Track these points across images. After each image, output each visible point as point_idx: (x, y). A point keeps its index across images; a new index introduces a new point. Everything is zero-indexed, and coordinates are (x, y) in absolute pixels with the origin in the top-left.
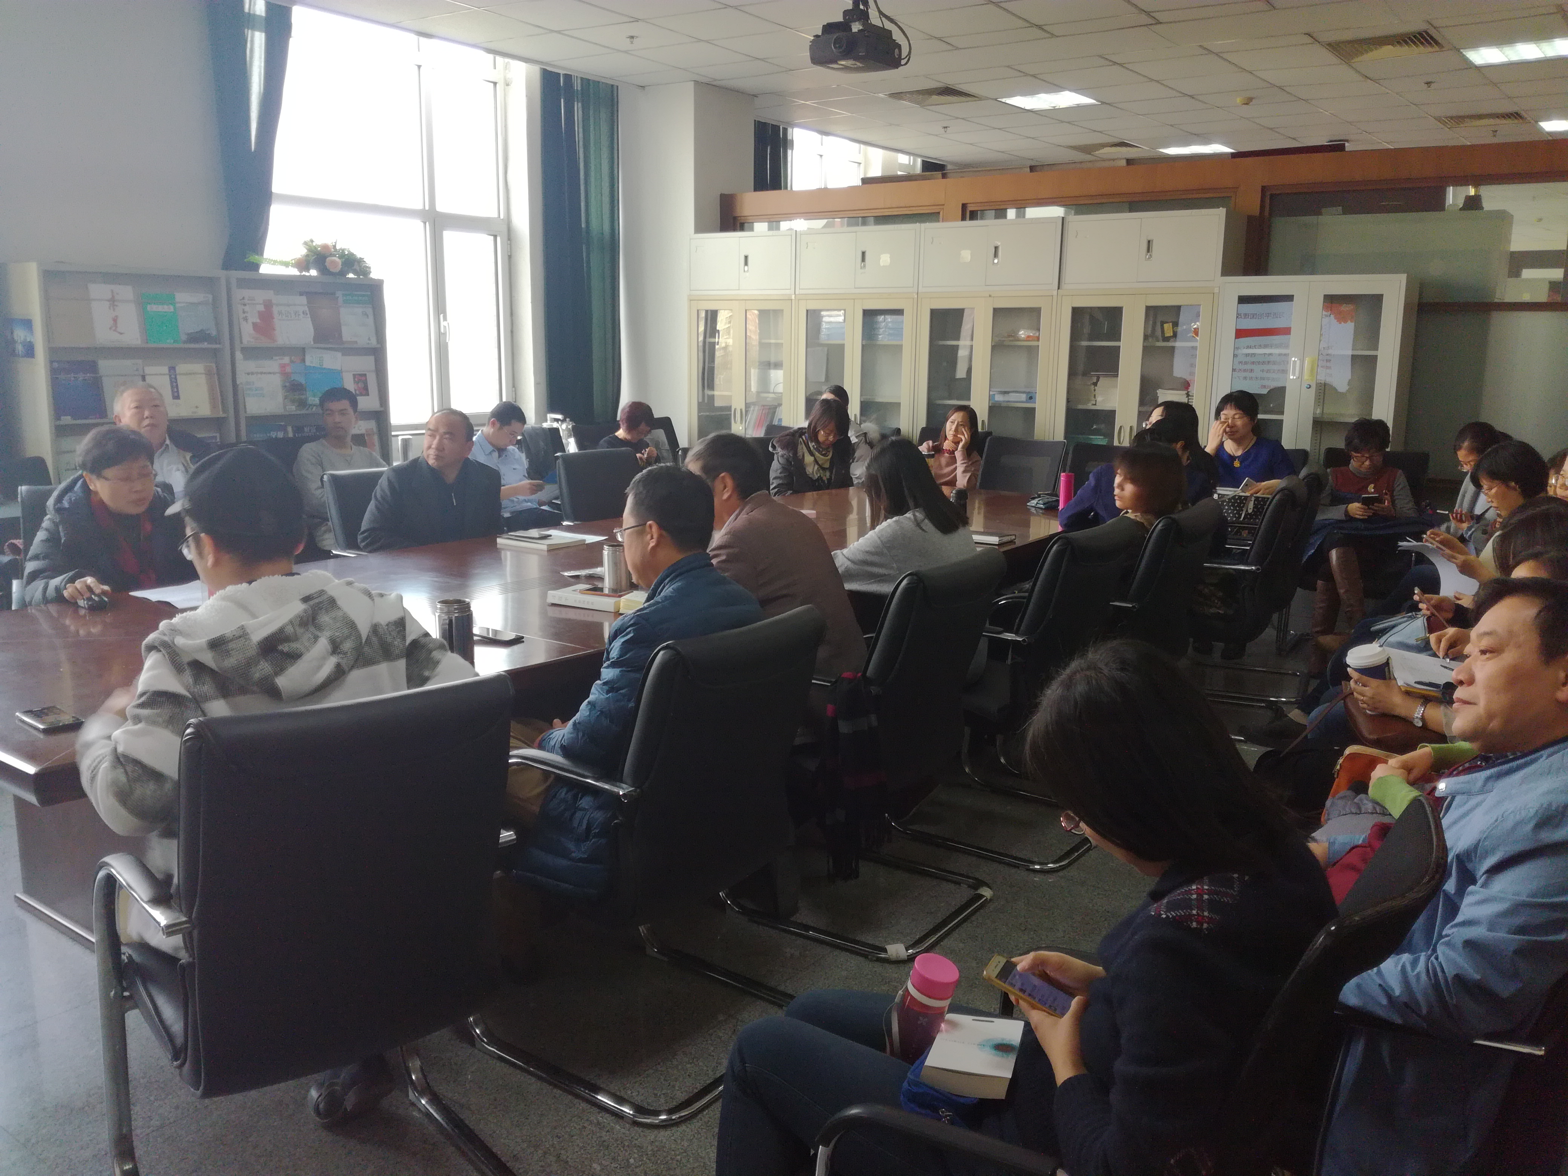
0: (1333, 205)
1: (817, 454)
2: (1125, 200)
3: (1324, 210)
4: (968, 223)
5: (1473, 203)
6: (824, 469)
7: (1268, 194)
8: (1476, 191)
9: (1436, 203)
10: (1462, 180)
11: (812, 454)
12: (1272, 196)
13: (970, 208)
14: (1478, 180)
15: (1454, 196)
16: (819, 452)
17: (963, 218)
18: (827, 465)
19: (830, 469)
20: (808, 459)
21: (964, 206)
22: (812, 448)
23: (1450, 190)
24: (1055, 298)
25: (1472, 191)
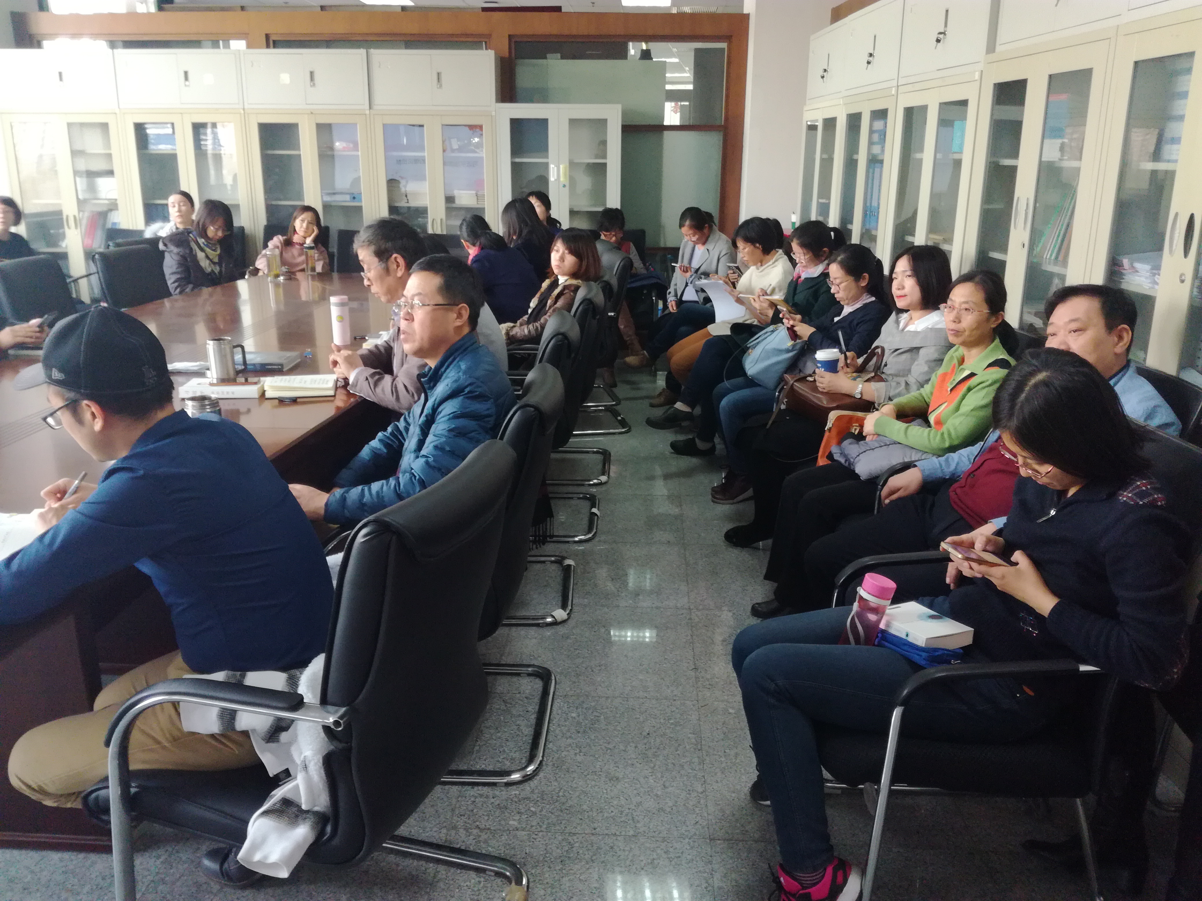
0: (555, 52)
1: (208, 250)
2: (401, 39)
3: (548, 56)
4: (272, 51)
5: (646, 55)
6: (214, 263)
7: (513, 40)
8: (647, 46)
9: (622, 54)
10: (638, 38)
11: (202, 250)
12: (516, 42)
13: (273, 38)
14: (648, 38)
15: (633, 49)
16: (210, 248)
17: (268, 46)
18: (216, 260)
19: (220, 264)
20: (200, 255)
21: (267, 36)
22: (202, 245)
23: (631, 44)
24: (368, 116)
25: (644, 46)
